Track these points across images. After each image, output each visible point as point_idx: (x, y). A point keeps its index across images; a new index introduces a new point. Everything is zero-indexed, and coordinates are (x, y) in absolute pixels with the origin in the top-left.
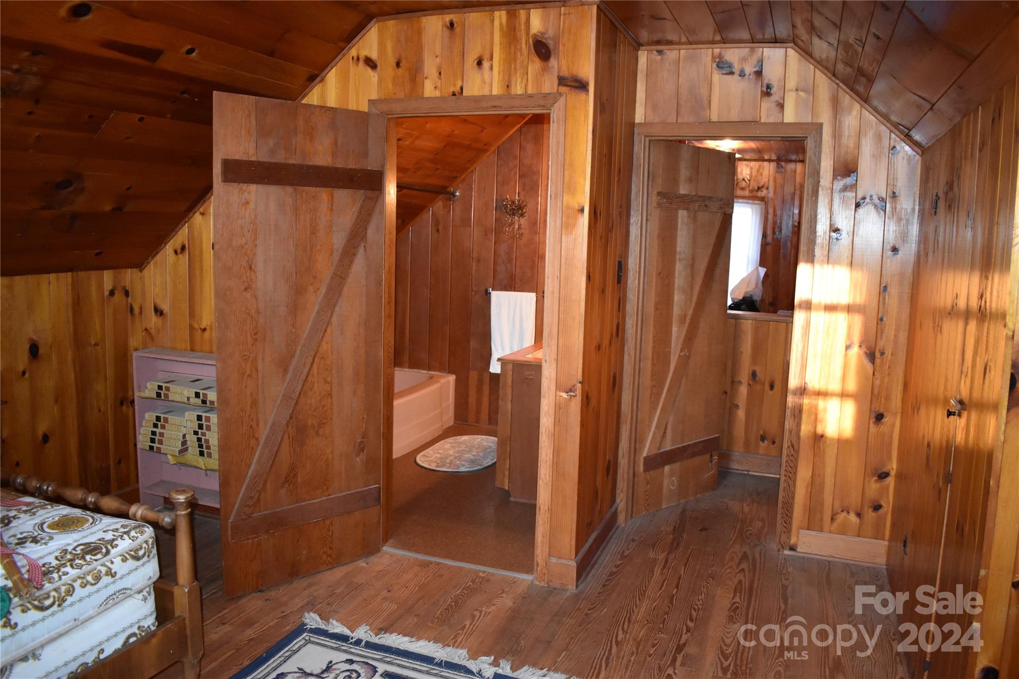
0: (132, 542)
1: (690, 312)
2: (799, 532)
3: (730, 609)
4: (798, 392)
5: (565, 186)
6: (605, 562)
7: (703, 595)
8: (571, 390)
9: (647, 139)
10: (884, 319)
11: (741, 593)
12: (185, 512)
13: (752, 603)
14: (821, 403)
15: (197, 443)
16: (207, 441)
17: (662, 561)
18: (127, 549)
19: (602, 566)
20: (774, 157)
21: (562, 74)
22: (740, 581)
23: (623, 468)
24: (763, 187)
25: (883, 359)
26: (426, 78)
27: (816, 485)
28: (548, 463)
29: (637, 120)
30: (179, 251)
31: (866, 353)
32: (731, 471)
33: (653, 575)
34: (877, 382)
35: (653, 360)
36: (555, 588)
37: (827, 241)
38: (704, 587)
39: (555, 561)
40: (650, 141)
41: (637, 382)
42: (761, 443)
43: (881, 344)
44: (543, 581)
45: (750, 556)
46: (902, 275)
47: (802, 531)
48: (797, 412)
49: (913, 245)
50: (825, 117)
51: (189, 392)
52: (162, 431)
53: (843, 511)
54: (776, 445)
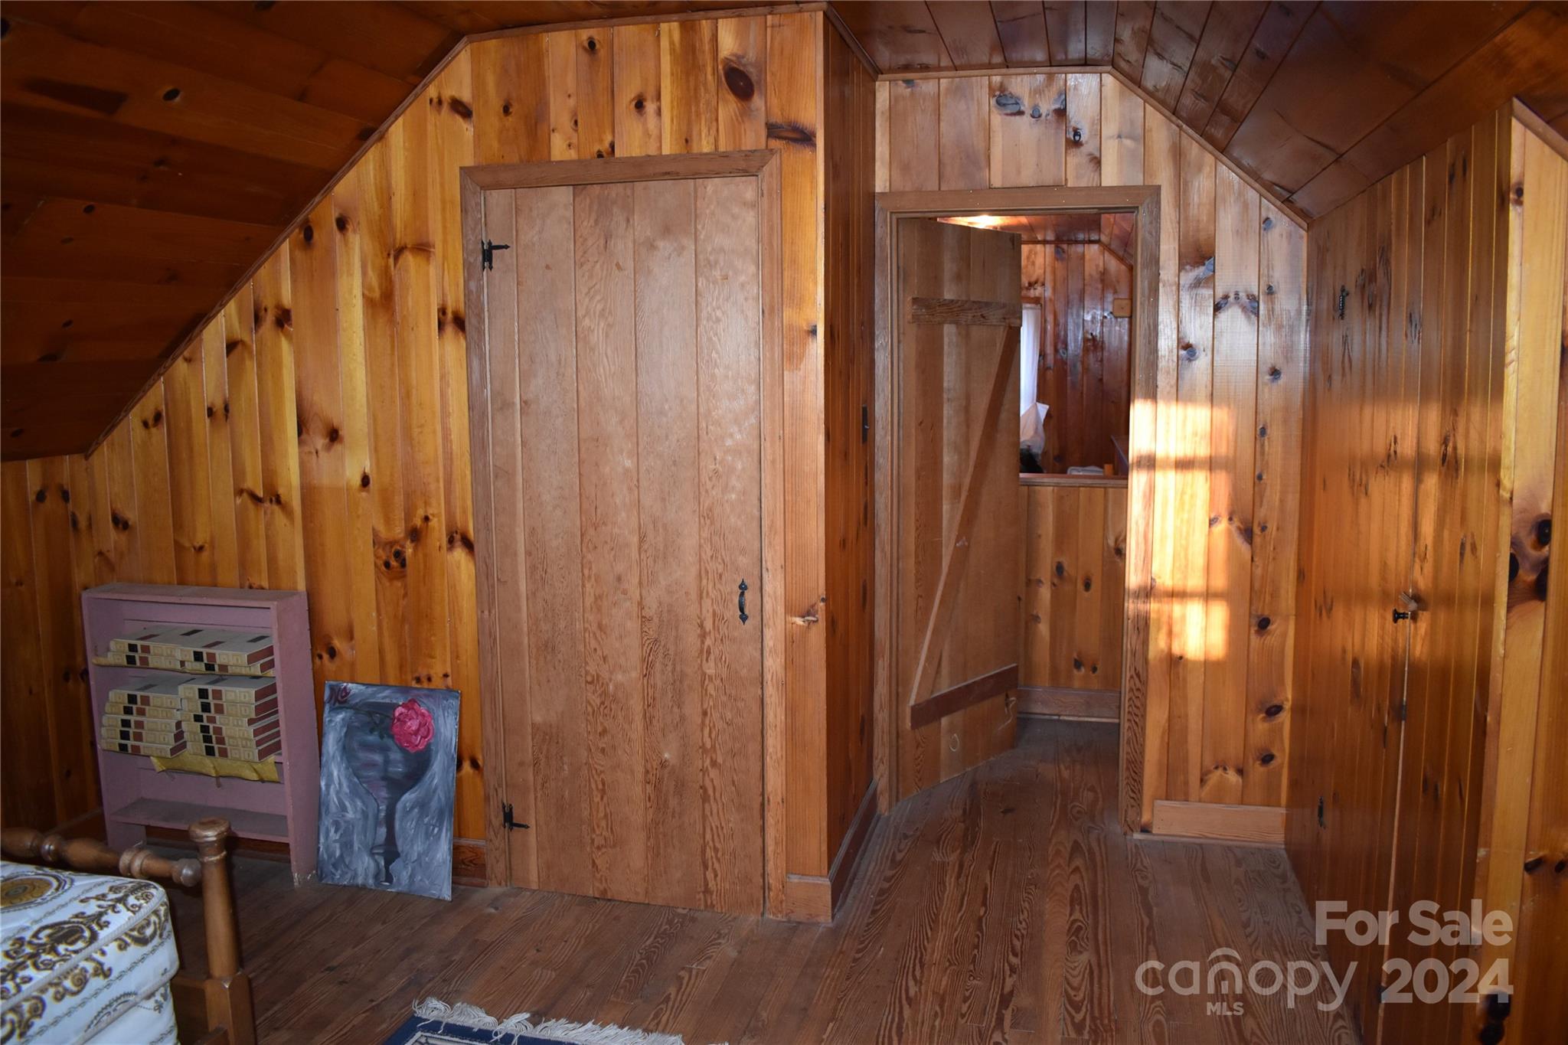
0: (131, 914)
1: (967, 481)
2: (1153, 803)
3: (1069, 931)
4: (1142, 594)
5: (784, 296)
6: (869, 873)
7: (1026, 913)
8: (808, 614)
9: (894, 217)
10: (1264, 477)
11: (1080, 904)
12: (218, 857)
13: (1101, 918)
14: (1177, 609)
15: (201, 735)
16: (218, 730)
17: (954, 866)
18: (126, 928)
19: (866, 881)
20: (1050, 237)
21: (773, 120)
22: (1077, 887)
23: (883, 726)
24: (1036, 282)
25: (1264, 537)
26: (553, 131)
27: (1175, 730)
28: (778, 729)
29: (878, 190)
30: (151, 422)
31: (1239, 529)
32: (1032, 716)
33: (945, 886)
34: (1259, 572)
35: (917, 557)
36: (799, 923)
37: (1175, 364)
38: (1024, 901)
39: (796, 881)
40: (898, 219)
41: (895, 593)
42: (1075, 671)
43: (1261, 513)
44: (780, 912)
45: (1084, 848)
46: (1286, 409)
47: (1159, 802)
48: (1142, 623)
49: (1301, 364)
50: (1164, 177)
51: (183, 653)
52: (139, 718)
53: (1217, 768)
54: (1098, 672)
